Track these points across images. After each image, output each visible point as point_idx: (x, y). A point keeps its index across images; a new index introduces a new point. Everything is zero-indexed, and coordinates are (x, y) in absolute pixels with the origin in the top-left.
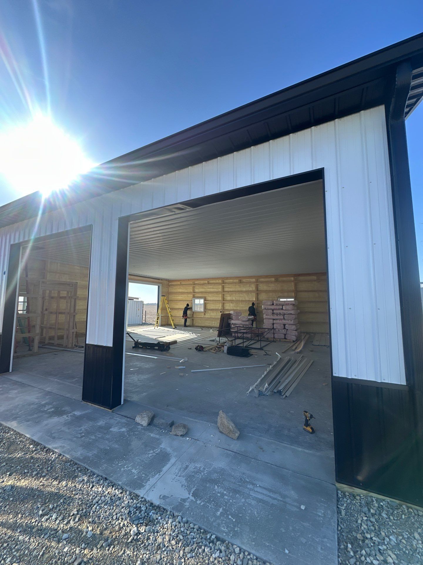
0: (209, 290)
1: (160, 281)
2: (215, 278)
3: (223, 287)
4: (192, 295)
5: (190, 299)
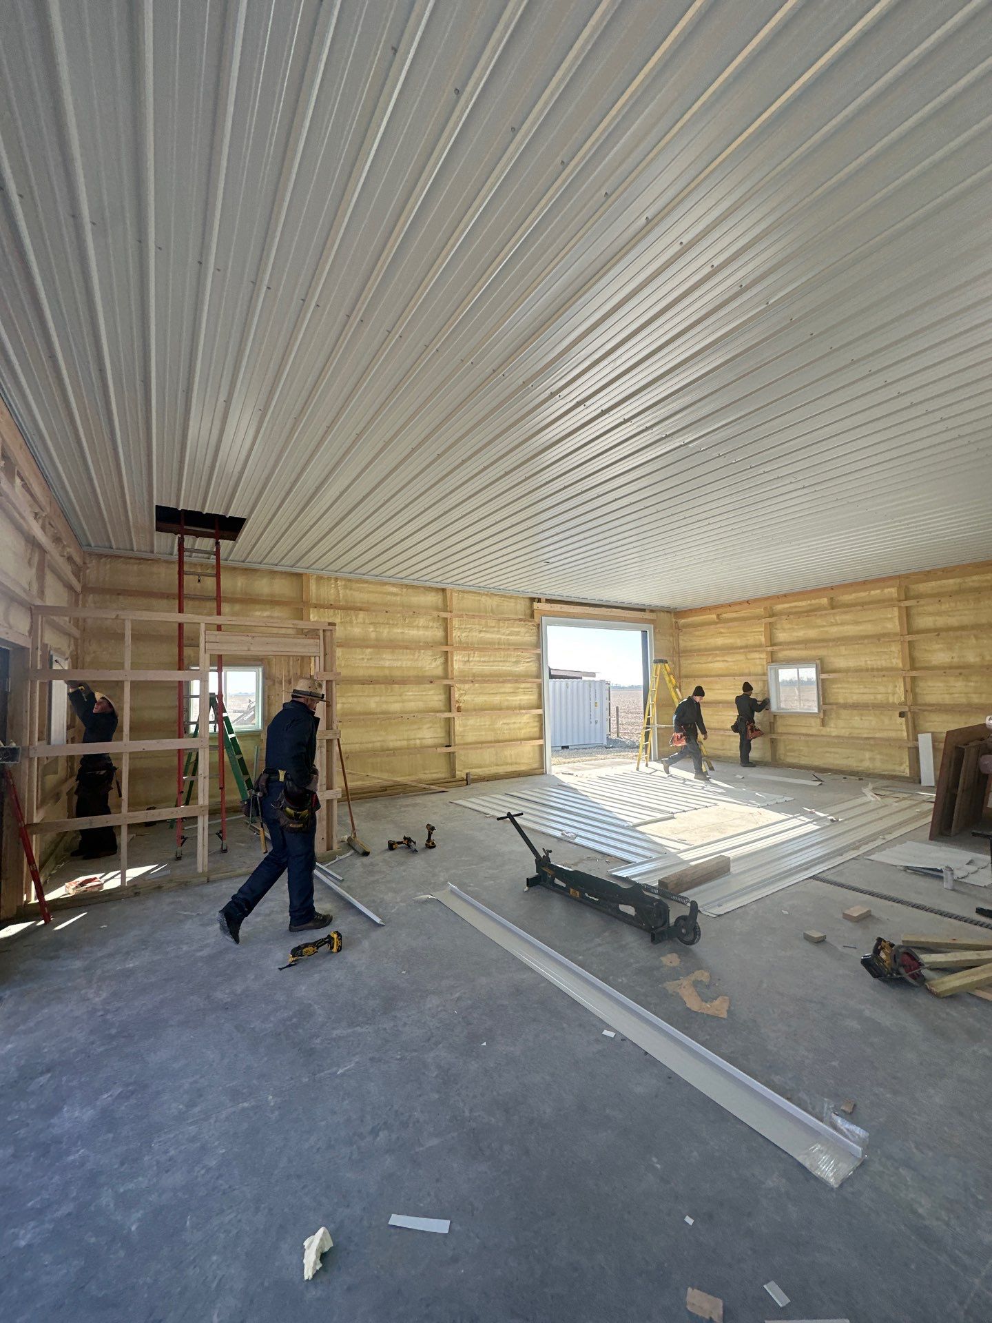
0: (834, 631)
1: (647, 615)
2: (865, 583)
3: (908, 614)
4: (763, 656)
5: (759, 669)
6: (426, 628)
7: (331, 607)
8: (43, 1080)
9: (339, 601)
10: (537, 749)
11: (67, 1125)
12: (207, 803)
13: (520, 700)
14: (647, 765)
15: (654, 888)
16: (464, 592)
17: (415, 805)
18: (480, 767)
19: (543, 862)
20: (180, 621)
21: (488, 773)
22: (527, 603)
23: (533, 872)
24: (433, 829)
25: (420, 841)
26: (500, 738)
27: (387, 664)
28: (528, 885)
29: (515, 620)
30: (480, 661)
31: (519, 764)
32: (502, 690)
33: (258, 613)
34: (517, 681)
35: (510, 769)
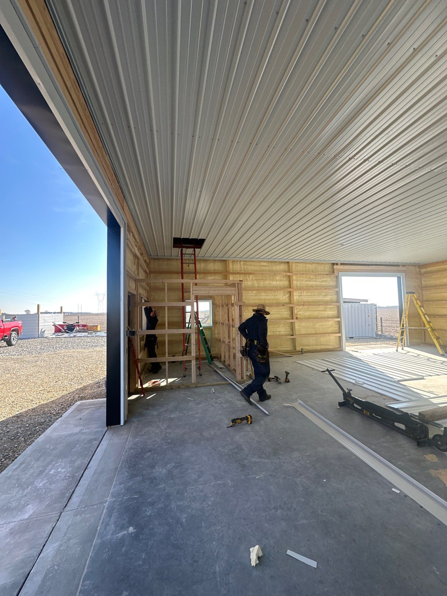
1: (400, 268)
6: (280, 280)
7: (238, 273)
8: (148, 454)
9: (242, 271)
10: (338, 338)
11: (158, 473)
12: (195, 355)
13: (328, 314)
14: (403, 349)
15: (416, 416)
16: (298, 263)
17: (278, 362)
18: (308, 346)
19: (347, 395)
20: (183, 282)
21: (312, 349)
22: (331, 266)
23: (342, 400)
24: (288, 373)
25: (283, 379)
26: (318, 332)
27: (263, 298)
28: (339, 405)
29: (324, 274)
30: (306, 295)
31: (328, 345)
32: (318, 309)
33: (209, 278)
34: (326, 305)
35: (323, 347)
